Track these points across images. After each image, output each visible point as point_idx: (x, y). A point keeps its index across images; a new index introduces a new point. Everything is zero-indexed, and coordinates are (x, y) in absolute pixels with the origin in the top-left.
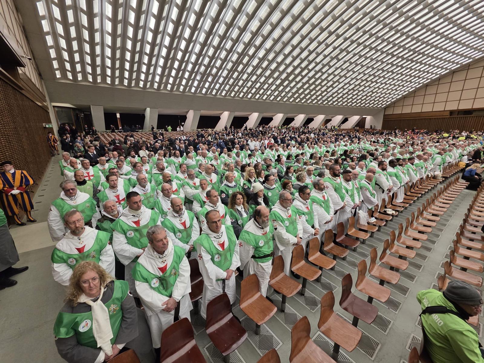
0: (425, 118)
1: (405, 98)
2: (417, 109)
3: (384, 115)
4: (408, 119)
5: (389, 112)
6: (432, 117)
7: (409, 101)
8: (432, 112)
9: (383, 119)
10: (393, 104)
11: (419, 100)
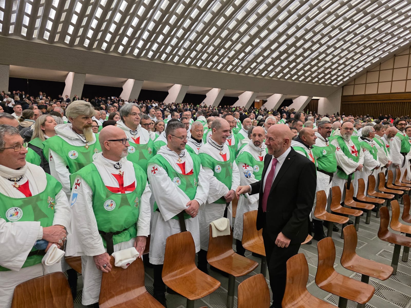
0: (397, 101)
1: (367, 72)
2: (384, 89)
3: (343, 97)
4: (374, 102)
5: (349, 92)
6: (404, 101)
7: (373, 77)
8: (405, 93)
9: (342, 102)
10: (353, 81)
11: (386, 76)
